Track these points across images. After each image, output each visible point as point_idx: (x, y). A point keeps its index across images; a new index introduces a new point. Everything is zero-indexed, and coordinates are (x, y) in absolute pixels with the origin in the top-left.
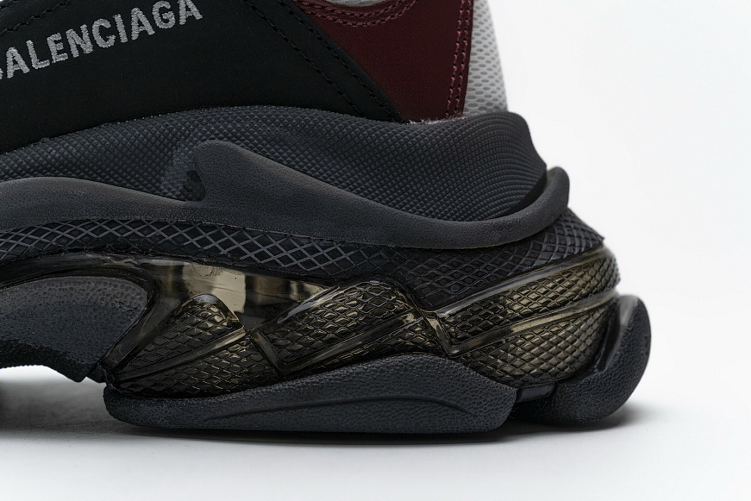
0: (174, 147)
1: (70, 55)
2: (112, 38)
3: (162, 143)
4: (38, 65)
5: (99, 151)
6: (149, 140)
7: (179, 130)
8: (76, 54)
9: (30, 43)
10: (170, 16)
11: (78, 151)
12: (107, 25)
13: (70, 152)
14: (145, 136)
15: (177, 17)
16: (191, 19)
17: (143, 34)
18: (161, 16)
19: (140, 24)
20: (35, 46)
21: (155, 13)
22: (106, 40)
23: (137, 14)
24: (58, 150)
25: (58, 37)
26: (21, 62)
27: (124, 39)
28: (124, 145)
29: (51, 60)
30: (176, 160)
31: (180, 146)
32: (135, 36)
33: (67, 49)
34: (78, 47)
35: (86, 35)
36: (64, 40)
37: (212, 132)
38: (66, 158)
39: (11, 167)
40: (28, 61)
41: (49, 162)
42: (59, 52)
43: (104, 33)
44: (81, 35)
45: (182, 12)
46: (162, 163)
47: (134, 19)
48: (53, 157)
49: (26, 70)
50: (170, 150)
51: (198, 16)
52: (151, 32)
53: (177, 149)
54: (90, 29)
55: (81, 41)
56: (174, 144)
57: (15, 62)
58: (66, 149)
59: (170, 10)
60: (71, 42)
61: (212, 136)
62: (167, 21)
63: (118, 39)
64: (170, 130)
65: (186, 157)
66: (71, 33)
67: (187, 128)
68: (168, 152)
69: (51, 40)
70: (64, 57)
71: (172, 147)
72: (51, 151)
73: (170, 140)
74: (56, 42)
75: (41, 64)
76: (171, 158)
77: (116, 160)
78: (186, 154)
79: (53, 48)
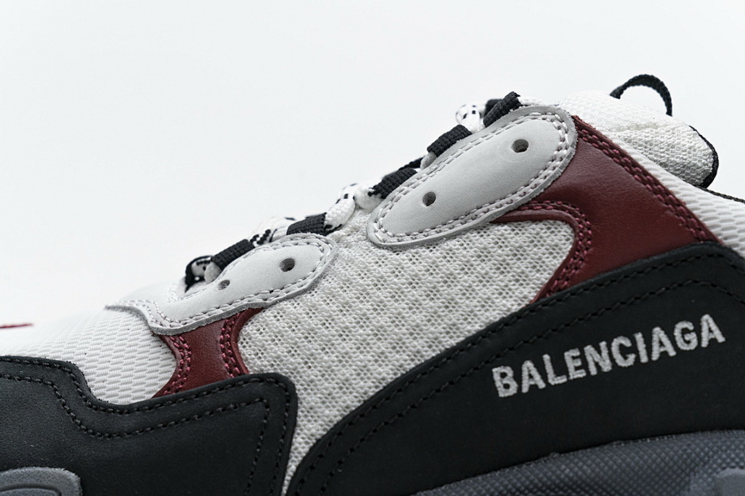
0: (692, 473)
1: (588, 372)
2: (632, 357)
3: (679, 467)
4: (555, 380)
5: (615, 472)
6: (666, 464)
7: (698, 455)
8: (593, 371)
9: (546, 357)
10: (692, 337)
11: (593, 471)
12: (627, 343)
13: (584, 472)
14: (663, 460)
15: (699, 339)
16: (713, 341)
17: (664, 354)
18: (683, 337)
19: (661, 344)
20: (552, 361)
21: (677, 333)
22: (626, 358)
23: (658, 333)
24: (571, 470)
25: (576, 353)
26: (537, 377)
27: (644, 359)
28: (641, 468)
29: (568, 376)
30: (693, 486)
31: (698, 472)
32: (655, 356)
33: (585, 366)
34: (597, 364)
35: (605, 353)
36: (582, 357)
37: (733, 460)
38: (580, 478)
39: (523, 484)
40: (544, 376)
41: (562, 481)
42: (577, 368)
43: (624, 351)
44: (600, 352)
45: (705, 334)
46: (678, 488)
47: (655, 338)
48: (567, 476)
49: (542, 385)
50: (688, 475)
51: (721, 339)
52: (672, 353)
53: (695, 475)
54: (609, 347)
55: (600, 358)
56: (692, 470)
57: (531, 376)
58: (580, 468)
59: (693, 331)
60: (589, 359)
61: (733, 464)
62: (688, 342)
63: (638, 358)
64: (689, 455)
65: (705, 484)
66: (589, 349)
67: (706, 454)
68: (685, 477)
69: (568, 355)
70: (581, 374)
71: (690, 472)
72: (565, 469)
73: (688, 466)
74: (574, 358)
75: (558, 380)
76: (688, 483)
77: (631, 482)
78: (705, 480)
79: (571, 364)
